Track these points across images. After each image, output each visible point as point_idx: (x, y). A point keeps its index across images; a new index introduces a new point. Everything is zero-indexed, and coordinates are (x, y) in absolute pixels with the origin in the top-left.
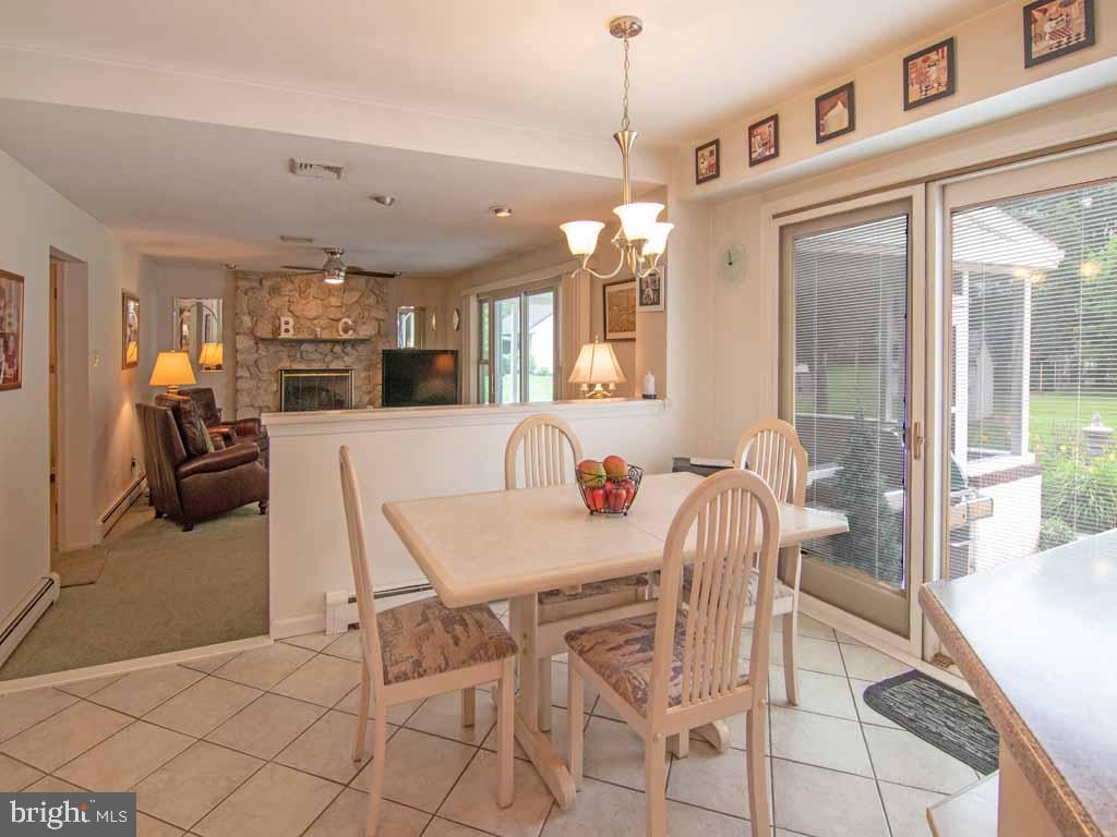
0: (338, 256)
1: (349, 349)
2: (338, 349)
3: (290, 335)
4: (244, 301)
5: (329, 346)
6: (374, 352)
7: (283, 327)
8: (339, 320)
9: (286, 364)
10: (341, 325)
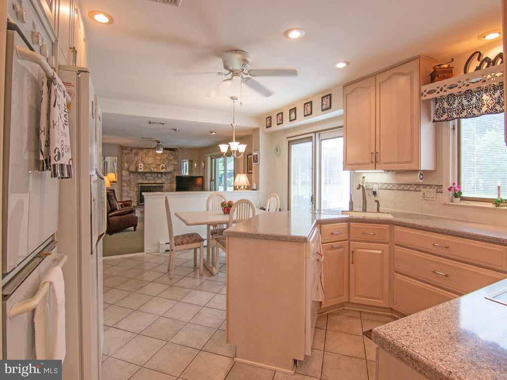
0: (161, 143)
1: (164, 176)
2: (159, 175)
3: (142, 170)
4: (125, 158)
5: (156, 174)
6: (173, 177)
7: (140, 167)
8: (160, 165)
9: (140, 181)
10: (161, 167)
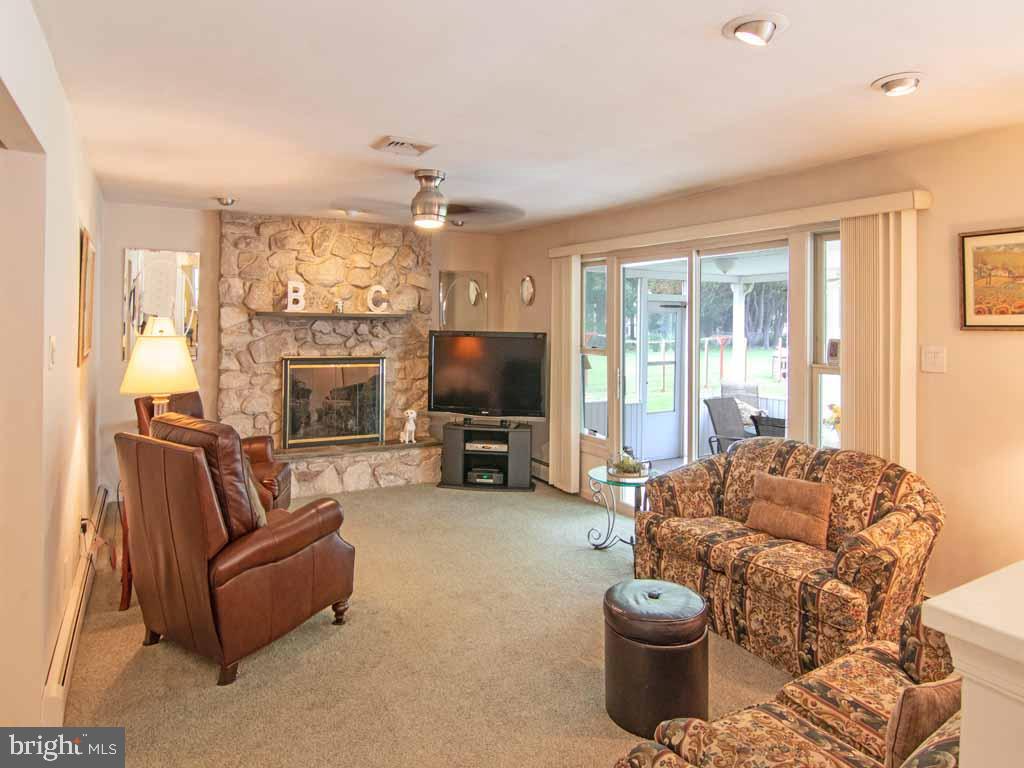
0: (438, 182)
2: (364, 328)
3: (299, 308)
5: (351, 326)
6: (413, 333)
7: (291, 296)
8: (366, 288)
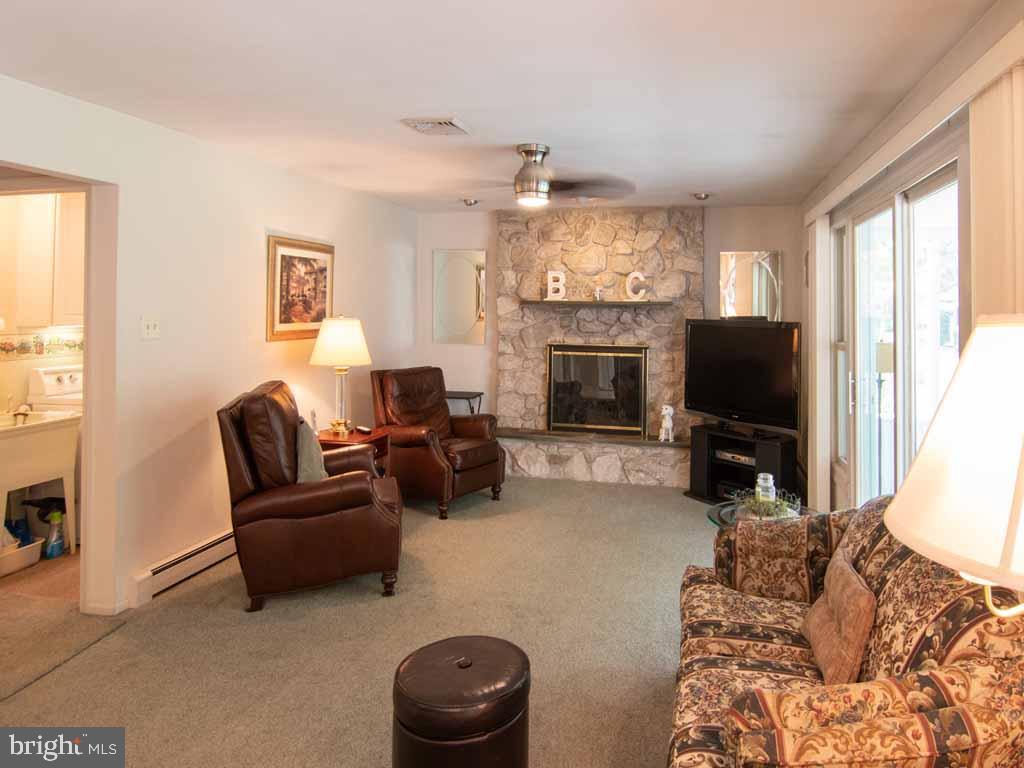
0: (539, 158)
1: (642, 317)
2: (627, 316)
3: (558, 297)
4: (507, 251)
5: (614, 313)
7: (551, 286)
8: (626, 275)
10: (629, 282)
